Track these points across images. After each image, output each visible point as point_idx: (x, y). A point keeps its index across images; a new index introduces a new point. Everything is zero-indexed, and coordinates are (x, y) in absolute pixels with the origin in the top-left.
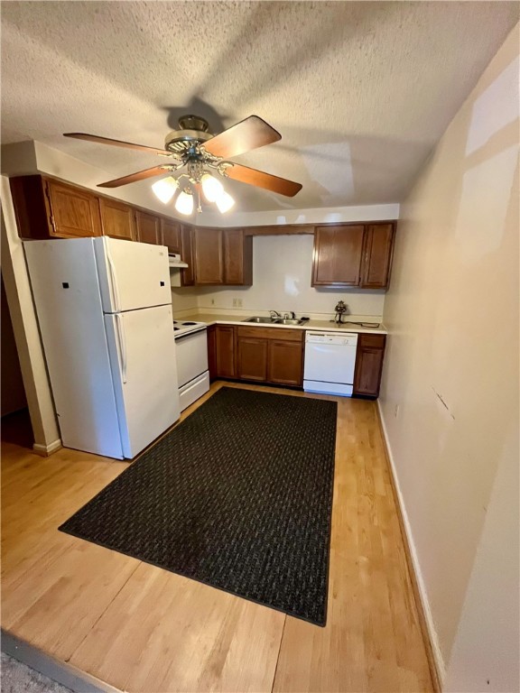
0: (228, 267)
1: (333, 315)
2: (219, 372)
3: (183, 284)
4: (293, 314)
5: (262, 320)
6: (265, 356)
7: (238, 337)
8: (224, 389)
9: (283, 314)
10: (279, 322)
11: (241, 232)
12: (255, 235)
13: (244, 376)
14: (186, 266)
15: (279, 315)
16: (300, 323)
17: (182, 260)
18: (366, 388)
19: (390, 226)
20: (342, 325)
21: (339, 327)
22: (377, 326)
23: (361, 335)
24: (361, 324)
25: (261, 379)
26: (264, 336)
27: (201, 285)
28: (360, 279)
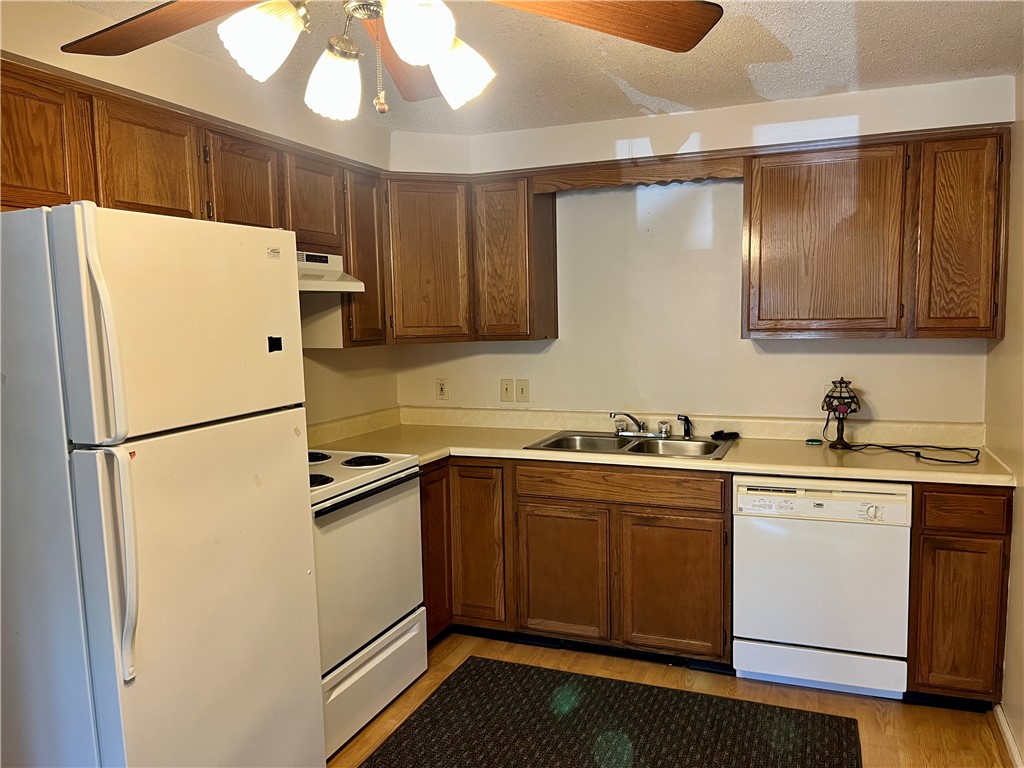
0: (483, 288)
1: (817, 423)
2: (457, 610)
3: (349, 340)
4: (687, 421)
5: (592, 443)
6: (602, 559)
7: (516, 495)
8: (472, 665)
9: (653, 424)
10: (645, 447)
11: (522, 185)
12: (563, 192)
13: (536, 624)
14: (358, 287)
15: (642, 427)
16: (709, 450)
17: (347, 270)
18: (955, 670)
19: (991, 142)
20: (850, 456)
21: (841, 465)
22: (974, 459)
23: (921, 492)
24: (916, 453)
25: (590, 632)
26: (599, 492)
27: (403, 340)
28: (901, 307)
